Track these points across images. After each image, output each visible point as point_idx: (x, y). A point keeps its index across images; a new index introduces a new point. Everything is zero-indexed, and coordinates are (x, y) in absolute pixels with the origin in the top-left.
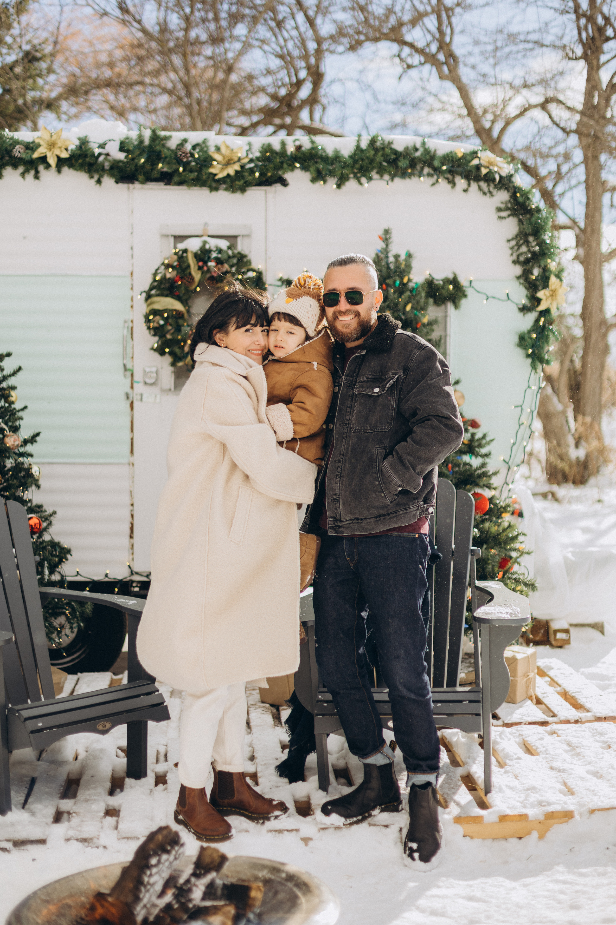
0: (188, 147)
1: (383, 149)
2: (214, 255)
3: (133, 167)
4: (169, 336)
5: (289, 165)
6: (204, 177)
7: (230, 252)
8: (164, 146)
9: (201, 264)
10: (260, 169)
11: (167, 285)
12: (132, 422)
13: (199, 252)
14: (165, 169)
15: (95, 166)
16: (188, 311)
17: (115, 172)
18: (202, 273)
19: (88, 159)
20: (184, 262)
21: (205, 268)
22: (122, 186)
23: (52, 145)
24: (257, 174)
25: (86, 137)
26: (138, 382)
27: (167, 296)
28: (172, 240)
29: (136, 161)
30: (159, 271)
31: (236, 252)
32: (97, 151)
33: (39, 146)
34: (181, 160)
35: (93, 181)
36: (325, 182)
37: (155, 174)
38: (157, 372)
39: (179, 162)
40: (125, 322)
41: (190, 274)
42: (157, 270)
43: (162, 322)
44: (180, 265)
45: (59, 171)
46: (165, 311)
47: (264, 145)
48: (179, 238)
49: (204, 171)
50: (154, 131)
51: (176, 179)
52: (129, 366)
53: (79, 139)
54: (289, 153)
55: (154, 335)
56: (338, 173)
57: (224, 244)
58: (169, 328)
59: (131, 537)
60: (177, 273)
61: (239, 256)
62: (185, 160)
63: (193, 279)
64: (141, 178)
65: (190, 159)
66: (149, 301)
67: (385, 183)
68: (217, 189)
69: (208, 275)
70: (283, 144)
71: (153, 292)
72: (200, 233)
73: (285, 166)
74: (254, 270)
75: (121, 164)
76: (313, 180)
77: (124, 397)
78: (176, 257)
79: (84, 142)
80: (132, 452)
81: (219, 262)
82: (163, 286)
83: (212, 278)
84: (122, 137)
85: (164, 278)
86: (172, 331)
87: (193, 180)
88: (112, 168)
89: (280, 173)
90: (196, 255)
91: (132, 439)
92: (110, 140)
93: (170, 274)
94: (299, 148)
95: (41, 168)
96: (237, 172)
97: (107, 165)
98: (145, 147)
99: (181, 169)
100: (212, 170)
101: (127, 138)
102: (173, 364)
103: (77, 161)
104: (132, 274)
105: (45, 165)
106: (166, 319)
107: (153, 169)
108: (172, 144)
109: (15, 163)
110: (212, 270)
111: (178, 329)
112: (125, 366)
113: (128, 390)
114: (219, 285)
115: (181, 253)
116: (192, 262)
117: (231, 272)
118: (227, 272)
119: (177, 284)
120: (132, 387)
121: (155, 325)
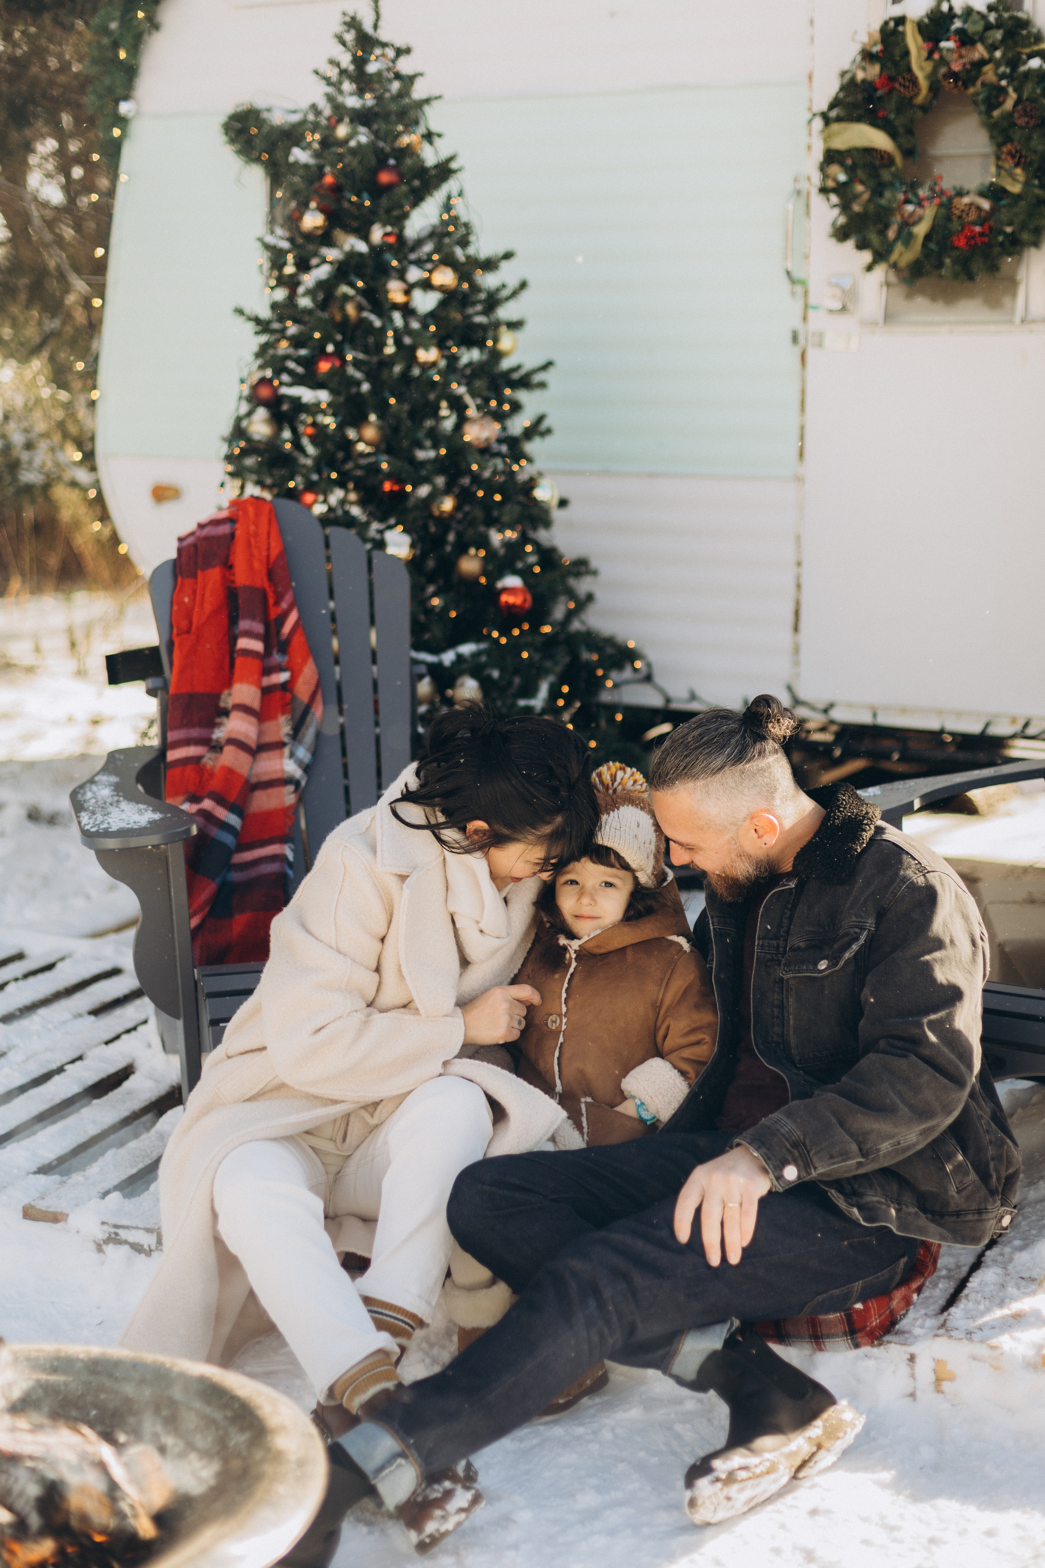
2: (957, 24)
4: (857, 208)
7: (993, 17)
12: (803, 392)
13: (926, 20)
16: (910, 157)
18: (932, 67)
20: (896, 45)
21: (936, 56)
26: (815, 308)
27: (858, 119)
31: (1007, 15)
38: (853, 286)
40: (796, 180)
41: (909, 70)
42: (850, 64)
43: (842, 177)
46: (849, 152)
52: (798, 274)
55: (834, 204)
58: (860, 188)
59: (796, 629)
60: (882, 69)
61: (1010, 23)
63: (914, 81)
66: (830, 132)
69: (943, 70)
74: (1043, 56)
77: (788, 338)
78: (881, 36)
80: (801, 455)
81: (966, 39)
82: (851, 98)
83: (955, 77)
85: (853, 80)
86: (866, 196)
90: (921, 27)
93: (867, 74)
104: (810, 77)
106: (850, 170)
110: (949, 57)
111: (878, 190)
112: (788, 273)
113: (797, 324)
114: (971, 90)
115: (892, 24)
116: (914, 42)
117: (991, 60)
118: (982, 62)
119: (880, 93)
120: (805, 319)
121: (830, 184)
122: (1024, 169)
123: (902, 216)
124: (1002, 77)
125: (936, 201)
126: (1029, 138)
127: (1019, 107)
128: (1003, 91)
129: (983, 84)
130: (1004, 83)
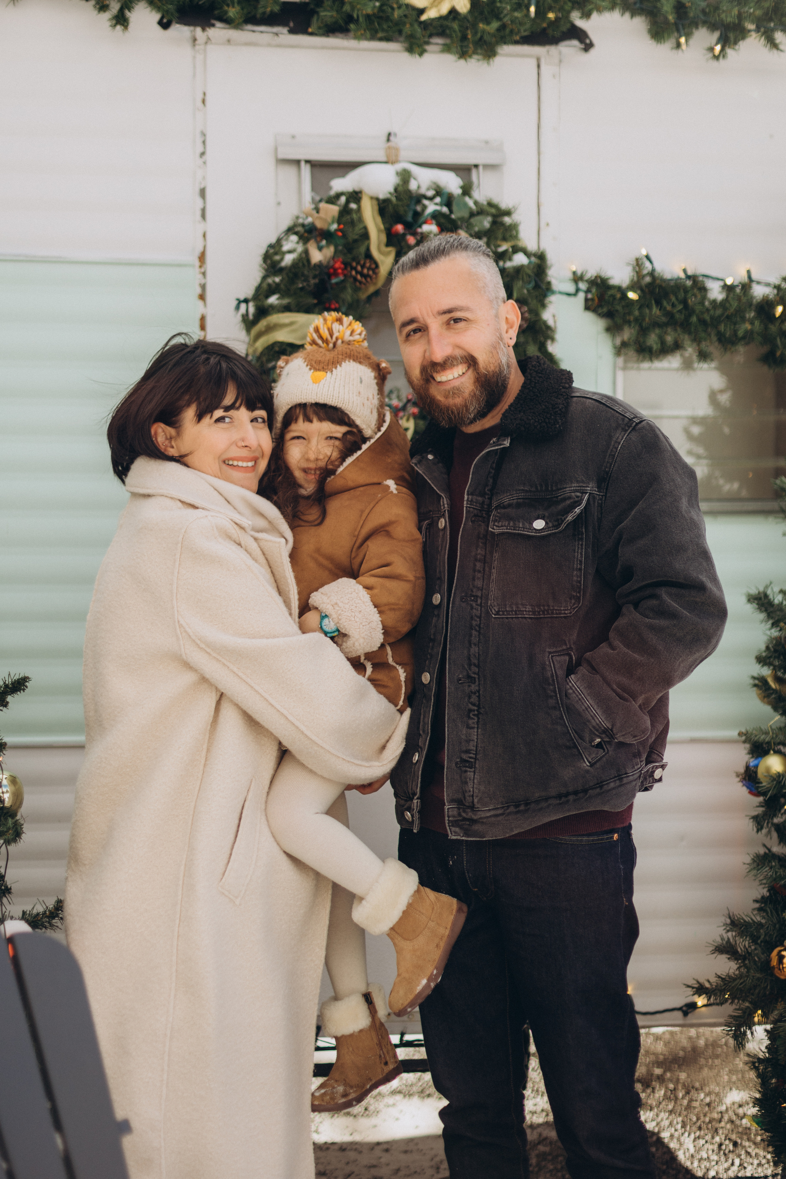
2: (431, 207)
6: (397, 15)
7: (469, 202)
9: (396, 228)
11: (313, 281)
13: (394, 199)
20: (352, 223)
22: (178, 34)
27: (308, 309)
28: (306, 171)
30: (282, 248)
31: (481, 201)
35: (104, 20)
37: (265, 8)
41: (368, 255)
42: (274, 246)
44: (343, 231)
48: (328, 168)
57: (449, 182)
60: (335, 252)
61: (492, 211)
63: (373, 268)
64: (231, 12)
68: (423, 48)
71: (270, 301)
72: (385, 155)
74: (525, 251)
78: (331, 211)
82: (298, 285)
89: (573, 16)
90: (383, 207)
93: (319, 254)
104: (202, 257)
115: (343, 200)
116: (372, 225)
119: (334, 281)
125: (412, 410)
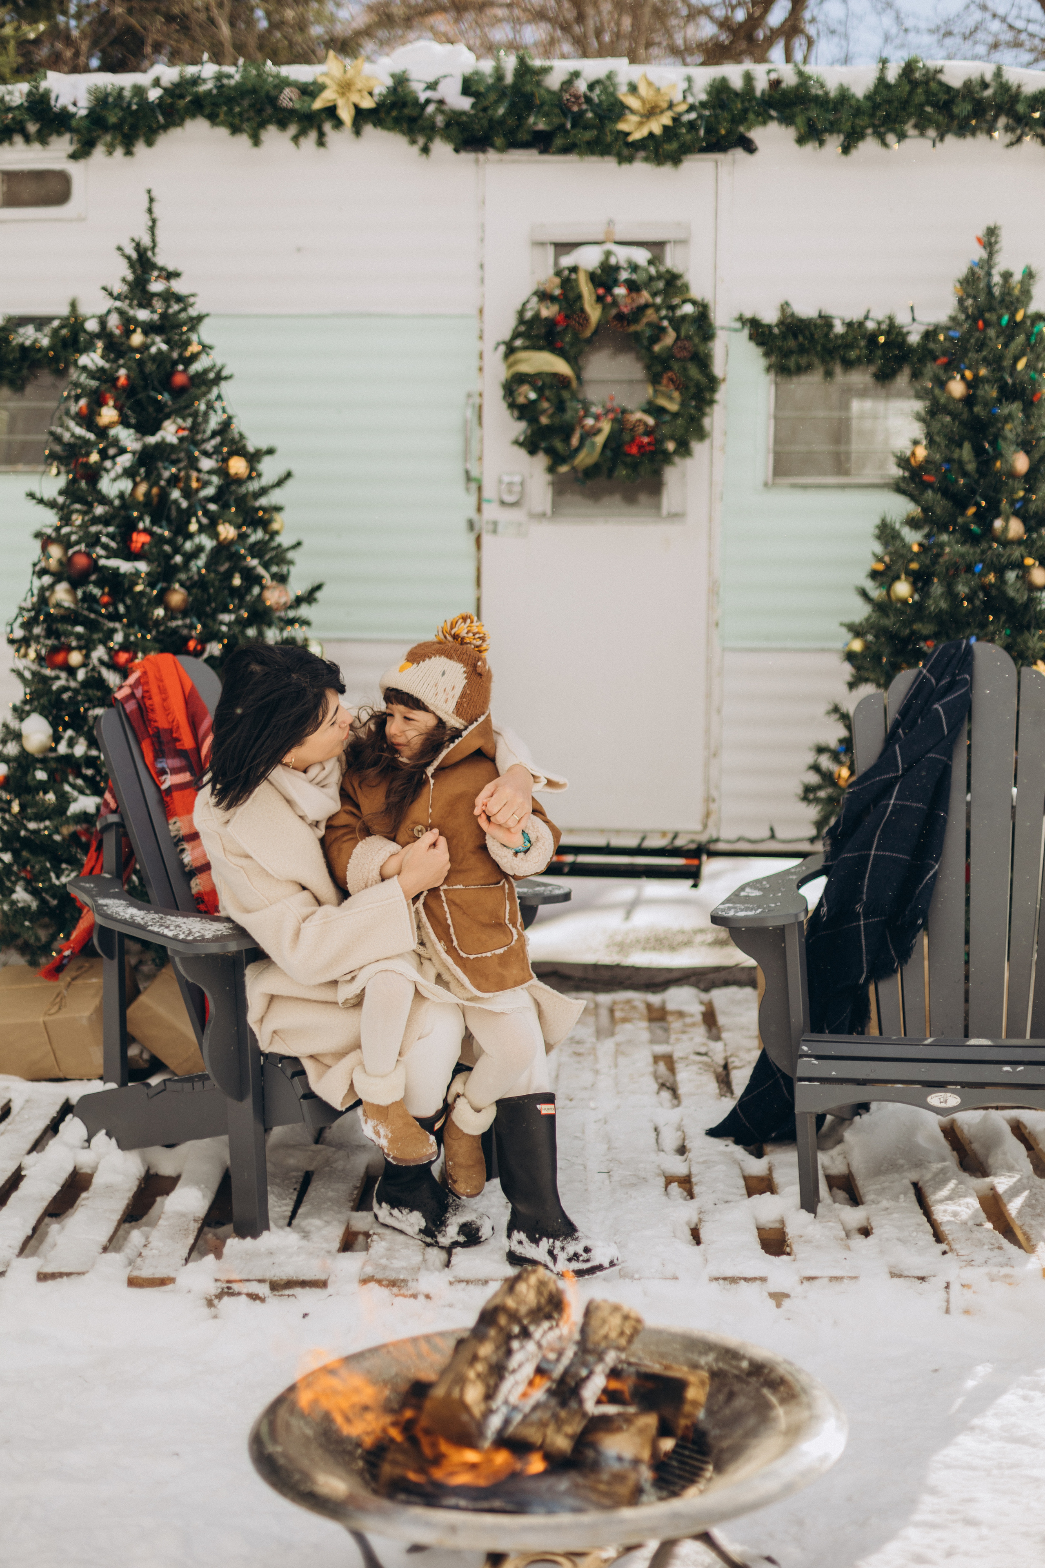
0: (581, 86)
1: (927, 83)
2: (624, 275)
3: (485, 123)
4: (544, 420)
5: (758, 115)
6: (609, 138)
7: (653, 271)
8: (539, 84)
9: (601, 291)
10: (707, 122)
11: (543, 330)
12: (479, 569)
13: (599, 271)
14: (541, 126)
15: (420, 122)
16: (579, 377)
17: (454, 130)
18: (604, 309)
19: (406, 111)
20: (571, 289)
21: (609, 299)
22: (467, 157)
23: (345, 87)
24: (702, 132)
25: (404, 72)
26: (489, 501)
27: (540, 349)
28: (551, 250)
29: (490, 112)
30: (529, 306)
31: (662, 269)
32: (423, 97)
33: (322, 88)
34: (569, 110)
35: (415, 150)
36: (822, 143)
37: (523, 136)
38: (522, 484)
39: (564, 110)
40: (469, 396)
41: (582, 310)
42: (524, 305)
43: (533, 396)
44: (565, 294)
45: (357, 131)
46: (539, 375)
47: (714, 80)
48: (563, 247)
49: (609, 127)
50: (522, 61)
51: (559, 141)
52: (474, 473)
53: (393, 76)
54: (758, 93)
55: (520, 418)
56: (847, 126)
57: (641, 256)
58: (545, 405)
60: (560, 309)
61: (668, 276)
62: (575, 109)
63: (586, 319)
64: (498, 141)
65: (584, 107)
66: (512, 358)
67: (930, 143)
68: (630, 160)
69: (614, 312)
70: (748, 78)
71: (518, 343)
72: (600, 237)
73: (751, 116)
74: (694, 303)
75: (464, 118)
76: (801, 141)
77: (465, 526)
78: (557, 281)
79: (400, 81)
81: (633, 287)
82: (534, 332)
83: (620, 317)
84: (468, 71)
85: (537, 316)
86: (550, 411)
87: (588, 143)
88: (448, 125)
89: (742, 129)
90: (593, 277)
91: (479, 600)
92: (445, 77)
93: (548, 311)
94: (775, 84)
95: (327, 127)
96: (666, 128)
97: (440, 120)
98: (506, 87)
99: (569, 126)
100: (623, 126)
101: (476, 73)
102: (551, 469)
103: (388, 112)
104: (481, 311)
105: (334, 122)
106: (540, 391)
107: (518, 127)
108: (553, 81)
109: (283, 119)
110: (621, 302)
111: (560, 407)
112: (467, 473)
113: (472, 514)
114: (633, 328)
115: (566, 273)
116: (586, 289)
117: (653, 305)
118: (646, 306)
119: (559, 329)
120: (479, 509)
121: (521, 400)
122: (681, 393)
123: (583, 427)
124: (662, 319)
125: (611, 416)
126: (685, 369)
127: (679, 344)
128: (663, 330)
129: (649, 324)
130: (665, 323)
